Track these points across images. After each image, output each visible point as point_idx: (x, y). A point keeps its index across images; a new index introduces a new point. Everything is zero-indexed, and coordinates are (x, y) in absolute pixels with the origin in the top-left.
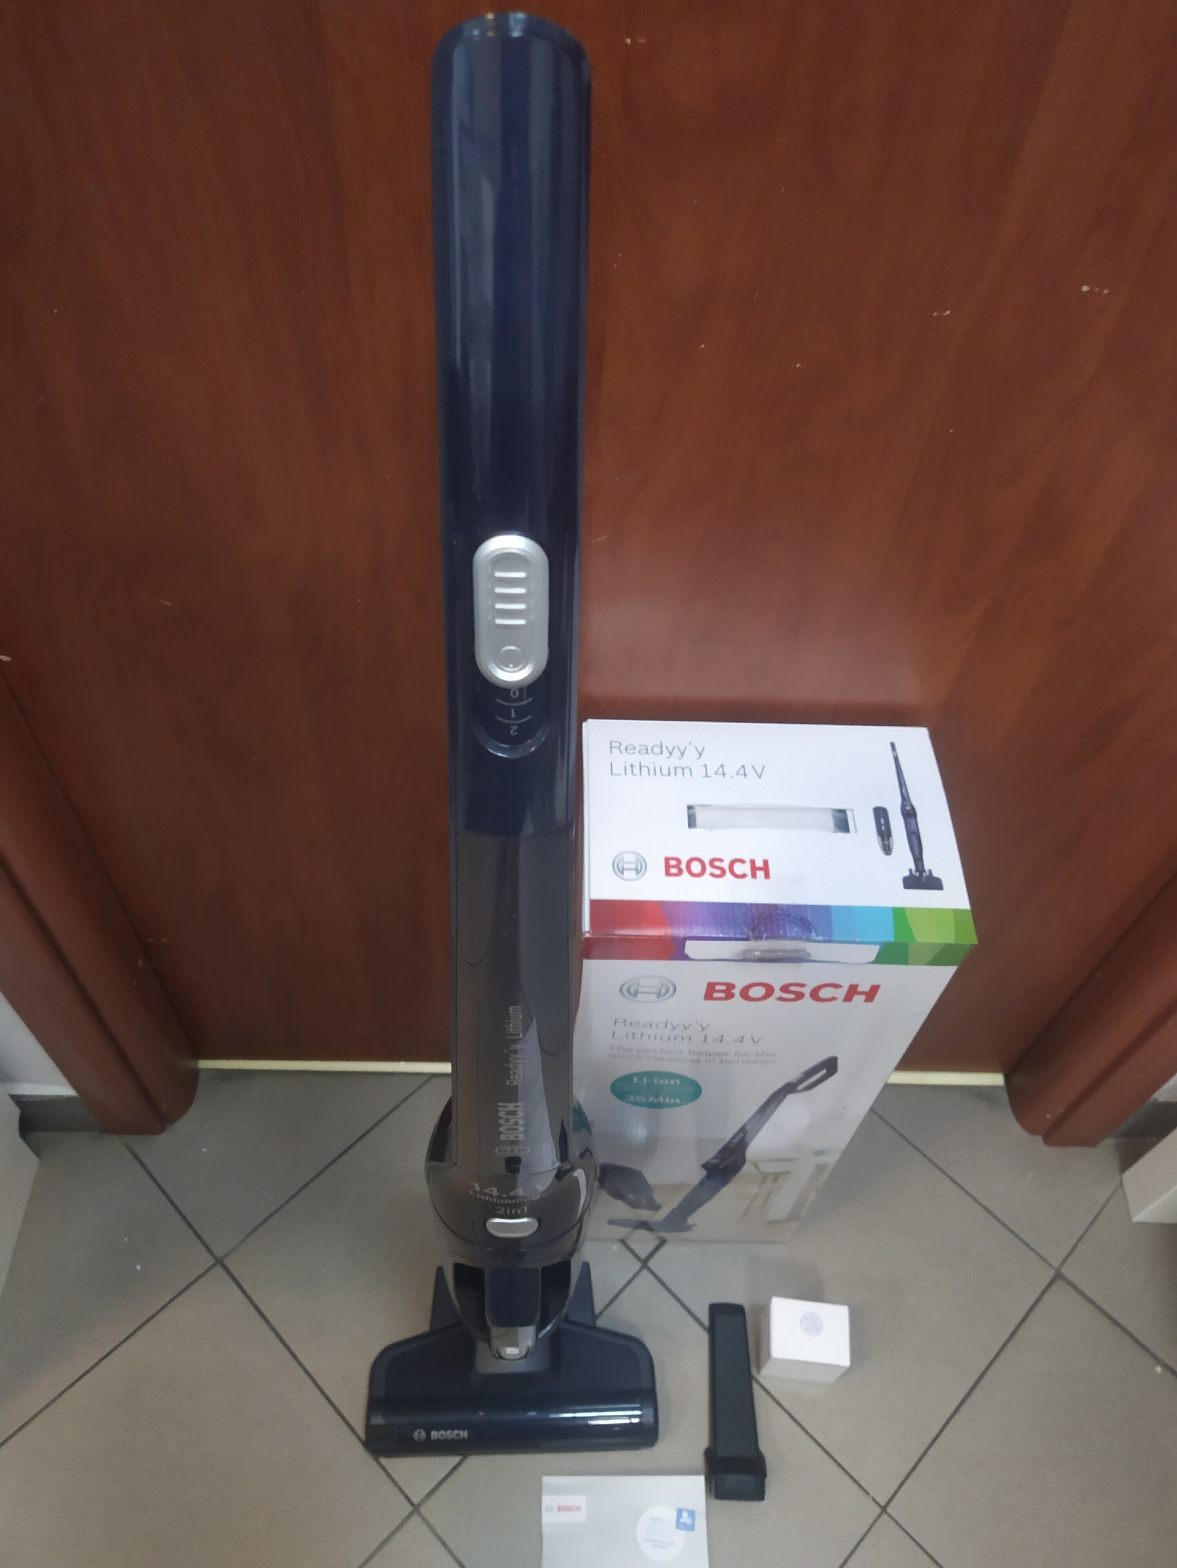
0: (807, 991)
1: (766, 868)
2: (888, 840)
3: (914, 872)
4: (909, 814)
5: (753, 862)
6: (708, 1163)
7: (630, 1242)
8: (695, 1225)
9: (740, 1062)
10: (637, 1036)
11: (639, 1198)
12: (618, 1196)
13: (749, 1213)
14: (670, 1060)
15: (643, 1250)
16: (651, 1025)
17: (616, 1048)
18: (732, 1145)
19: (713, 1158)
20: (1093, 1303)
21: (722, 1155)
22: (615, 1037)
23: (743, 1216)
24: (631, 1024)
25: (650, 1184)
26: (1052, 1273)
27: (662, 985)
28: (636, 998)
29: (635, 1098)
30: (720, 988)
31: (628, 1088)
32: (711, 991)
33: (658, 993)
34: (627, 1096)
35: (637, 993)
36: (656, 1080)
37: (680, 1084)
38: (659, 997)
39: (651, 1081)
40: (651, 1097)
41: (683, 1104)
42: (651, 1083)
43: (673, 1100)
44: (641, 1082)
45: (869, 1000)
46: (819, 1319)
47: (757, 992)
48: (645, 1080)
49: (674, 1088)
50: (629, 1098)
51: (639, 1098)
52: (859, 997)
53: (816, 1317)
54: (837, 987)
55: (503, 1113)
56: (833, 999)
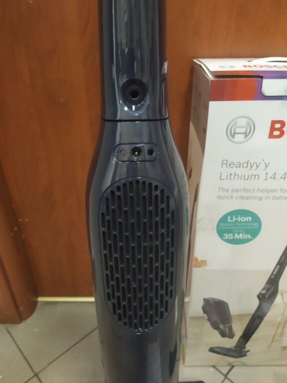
6: (260, 294)
7: (218, 367)
8: (248, 351)
9: (283, 198)
10: (232, 177)
11: (225, 327)
12: (215, 326)
13: (275, 339)
14: (248, 198)
15: (225, 370)
16: (240, 165)
17: (221, 189)
18: (273, 277)
19: (263, 289)
21: (268, 285)
22: (221, 179)
23: (271, 343)
24: (230, 165)
25: (231, 314)
27: (248, 125)
28: (234, 138)
29: (228, 236)
30: (278, 126)
31: (225, 227)
32: (273, 129)
33: (245, 133)
34: (224, 234)
35: (235, 133)
36: (239, 218)
37: (250, 220)
38: (246, 136)
39: (237, 219)
40: (236, 235)
41: (251, 240)
42: (236, 221)
43: (247, 236)
44: (231, 221)
48: (234, 218)
49: (248, 224)
50: (225, 236)
51: (230, 235)
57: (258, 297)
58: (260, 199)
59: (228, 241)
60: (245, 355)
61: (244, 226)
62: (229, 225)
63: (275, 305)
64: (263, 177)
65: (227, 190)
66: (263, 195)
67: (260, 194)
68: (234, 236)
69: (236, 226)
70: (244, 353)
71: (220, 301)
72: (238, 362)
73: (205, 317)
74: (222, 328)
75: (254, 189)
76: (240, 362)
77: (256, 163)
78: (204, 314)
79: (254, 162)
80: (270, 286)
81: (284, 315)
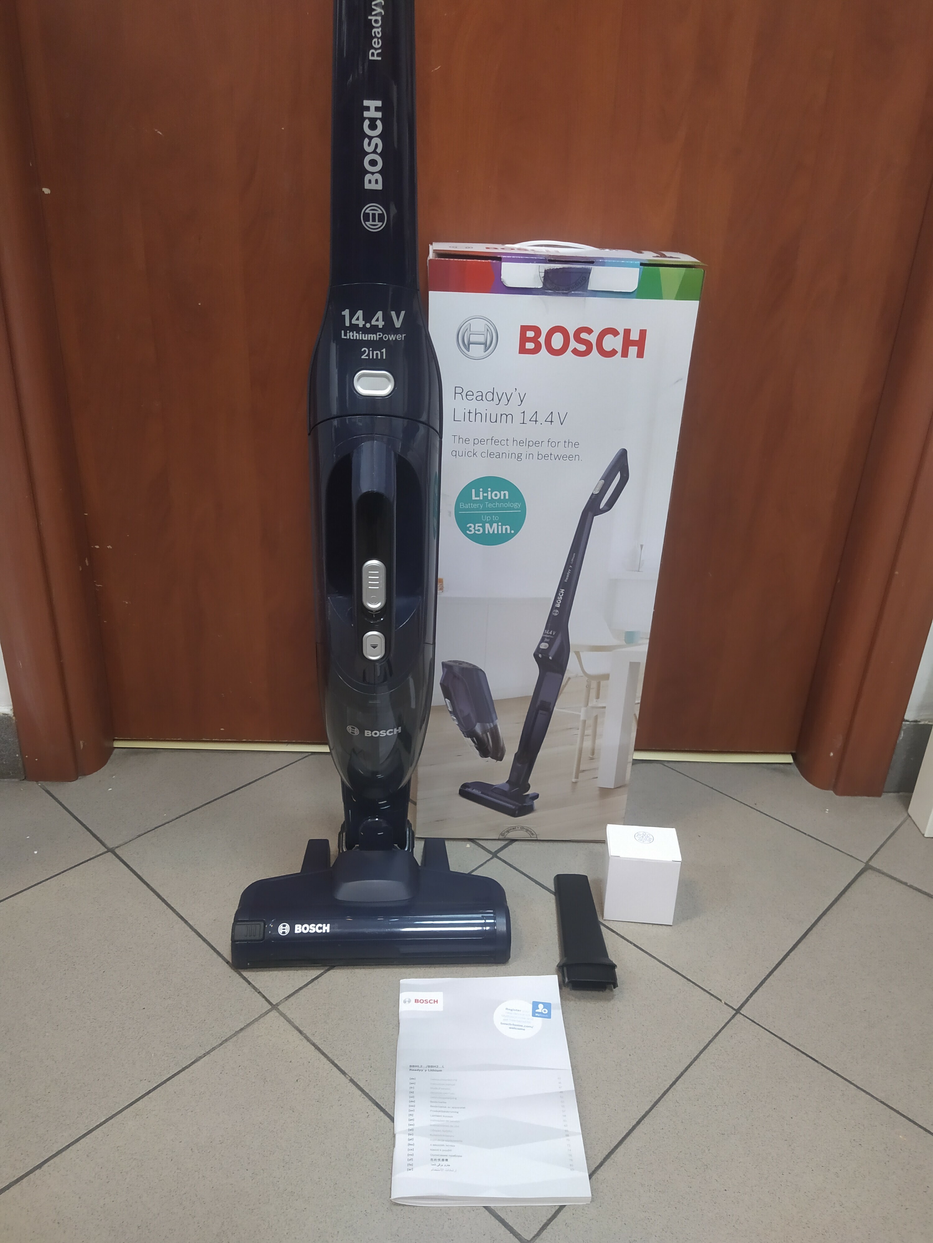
0: (593, 338)
6: (538, 651)
7: (481, 842)
8: (536, 796)
9: (553, 456)
10: (472, 416)
11: (485, 731)
12: (467, 729)
13: (582, 768)
14: (499, 456)
15: (493, 847)
16: (481, 397)
17: (457, 438)
18: (556, 612)
19: (542, 640)
20: (905, 884)
21: (549, 632)
22: (455, 420)
23: (577, 777)
24: (466, 395)
25: (493, 699)
26: (862, 866)
27: (487, 330)
28: (469, 351)
29: (474, 528)
30: (530, 334)
31: (468, 510)
32: (524, 339)
33: (485, 344)
34: (468, 525)
35: (469, 343)
36: (489, 493)
37: (507, 497)
38: (486, 350)
39: (485, 495)
40: (487, 525)
41: (512, 536)
42: (486, 498)
43: (504, 527)
44: (478, 498)
45: (640, 354)
46: (650, 835)
47: (557, 341)
48: (481, 493)
49: (504, 505)
50: (470, 529)
51: (478, 526)
52: (633, 350)
53: (647, 834)
54: (615, 332)
55: (366, 123)
56: (613, 353)
57: (536, 655)
59: (475, 538)
60: (529, 809)
61: (498, 509)
62: (475, 506)
63: (569, 678)
64: (518, 418)
65: (466, 441)
66: (523, 450)
67: (517, 450)
68: (483, 527)
69: (485, 508)
70: (528, 803)
71: (471, 667)
72: (519, 829)
73: (447, 707)
74: (480, 734)
75: (507, 440)
76: (522, 828)
77: (506, 393)
78: (445, 698)
79: (503, 393)
80: (554, 634)
81: (590, 705)
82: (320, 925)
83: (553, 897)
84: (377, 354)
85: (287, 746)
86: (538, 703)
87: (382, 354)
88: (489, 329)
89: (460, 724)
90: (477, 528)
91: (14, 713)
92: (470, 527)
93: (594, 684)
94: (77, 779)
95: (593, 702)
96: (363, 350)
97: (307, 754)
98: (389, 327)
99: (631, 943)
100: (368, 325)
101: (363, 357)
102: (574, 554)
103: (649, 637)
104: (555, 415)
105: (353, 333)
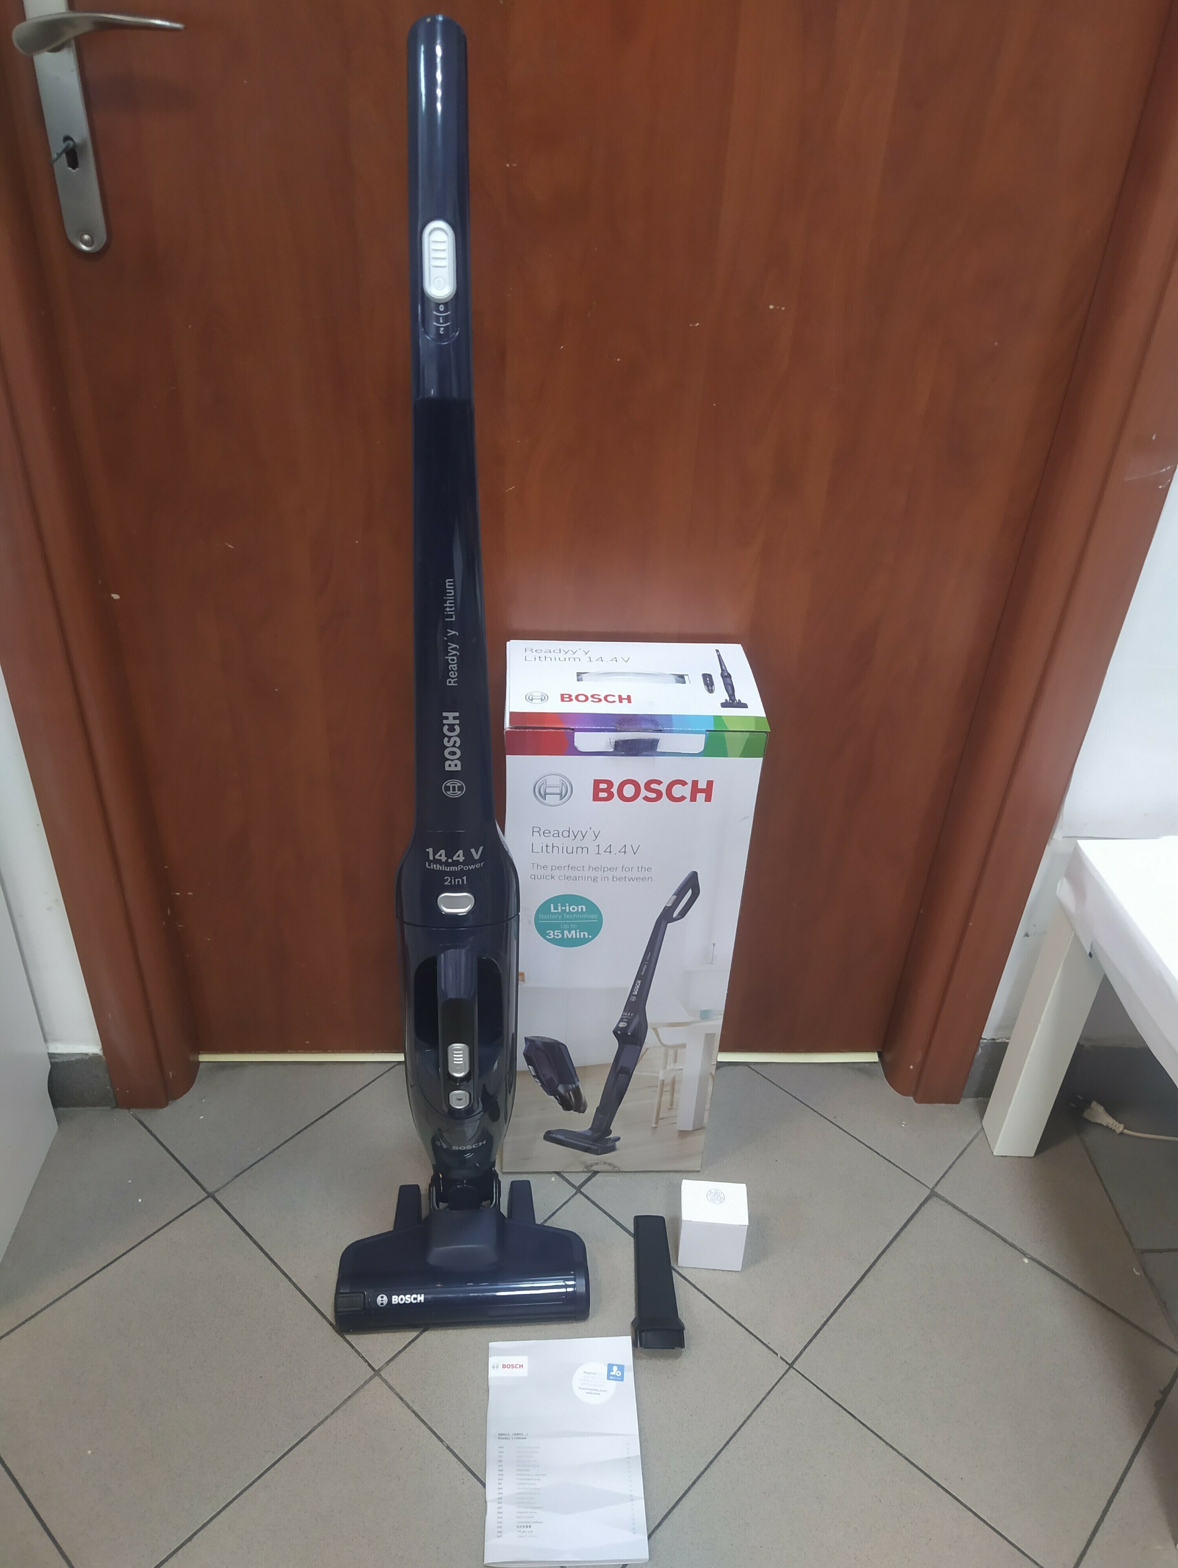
0: (663, 788)
1: (629, 699)
2: (712, 687)
3: (728, 701)
4: (726, 677)
5: (620, 697)
6: (618, 1029)
7: (566, 1176)
8: (619, 1139)
9: (627, 879)
10: (550, 849)
11: (567, 1091)
12: (550, 1089)
13: (661, 1116)
14: (576, 879)
15: (577, 1180)
16: (559, 834)
17: (535, 866)
18: (634, 999)
19: (621, 1020)
20: (965, 1214)
21: (628, 1014)
22: (534, 851)
23: (657, 1123)
24: (544, 833)
25: (575, 1066)
26: (928, 1192)
27: (563, 784)
28: (545, 800)
29: (554, 934)
30: (603, 786)
31: (548, 920)
32: (597, 790)
33: (561, 794)
34: (548, 932)
35: (546, 794)
36: (567, 907)
37: (584, 910)
38: (561, 799)
39: (564, 908)
40: (566, 932)
41: (589, 940)
42: (564, 911)
43: (582, 933)
44: (557, 911)
45: (708, 799)
46: (722, 1193)
47: (629, 791)
48: (559, 908)
49: (581, 916)
50: (550, 934)
51: (557, 933)
52: (701, 796)
53: (719, 1192)
54: (684, 783)
55: (446, 728)
56: (683, 798)
57: (615, 1032)
58: (595, 880)
59: (554, 941)
60: (613, 1149)
61: (576, 919)
62: (554, 917)
63: (648, 1050)
64: (593, 849)
65: (544, 867)
66: (599, 874)
67: (593, 874)
69: (563, 919)
70: (610, 1144)
71: (553, 1041)
72: (602, 1163)
73: (531, 1072)
74: (563, 1093)
75: (583, 867)
76: (605, 1163)
77: (581, 832)
78: (528, 1065)
79: (579, 831)
80: (632, 1015)
81: (668, 1068)
82: (414, 1296)
83: (632, 1240)
84: (458, 881)
85: (373, 1056)
86: (618, 1068)
87: (463, 881)
88: (563, 783)
89: (543, 1085)
90: (555, 934)
91: (104, 1052)
92: (550, 933)
93: (671, 1052)
94: (167, 1105)
95: (671, 1066)
96: (445, 878)
97: (393, 1064)
98: (469, 859)
99: (701, 1292)
100: (450, 860)
101: (446, 883)
102: (650, 953)
103: (723, 1013)
104: (628, 848)
105: (436, 865)
